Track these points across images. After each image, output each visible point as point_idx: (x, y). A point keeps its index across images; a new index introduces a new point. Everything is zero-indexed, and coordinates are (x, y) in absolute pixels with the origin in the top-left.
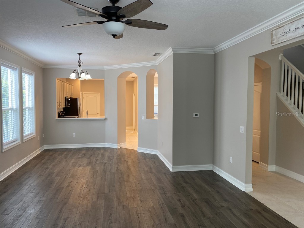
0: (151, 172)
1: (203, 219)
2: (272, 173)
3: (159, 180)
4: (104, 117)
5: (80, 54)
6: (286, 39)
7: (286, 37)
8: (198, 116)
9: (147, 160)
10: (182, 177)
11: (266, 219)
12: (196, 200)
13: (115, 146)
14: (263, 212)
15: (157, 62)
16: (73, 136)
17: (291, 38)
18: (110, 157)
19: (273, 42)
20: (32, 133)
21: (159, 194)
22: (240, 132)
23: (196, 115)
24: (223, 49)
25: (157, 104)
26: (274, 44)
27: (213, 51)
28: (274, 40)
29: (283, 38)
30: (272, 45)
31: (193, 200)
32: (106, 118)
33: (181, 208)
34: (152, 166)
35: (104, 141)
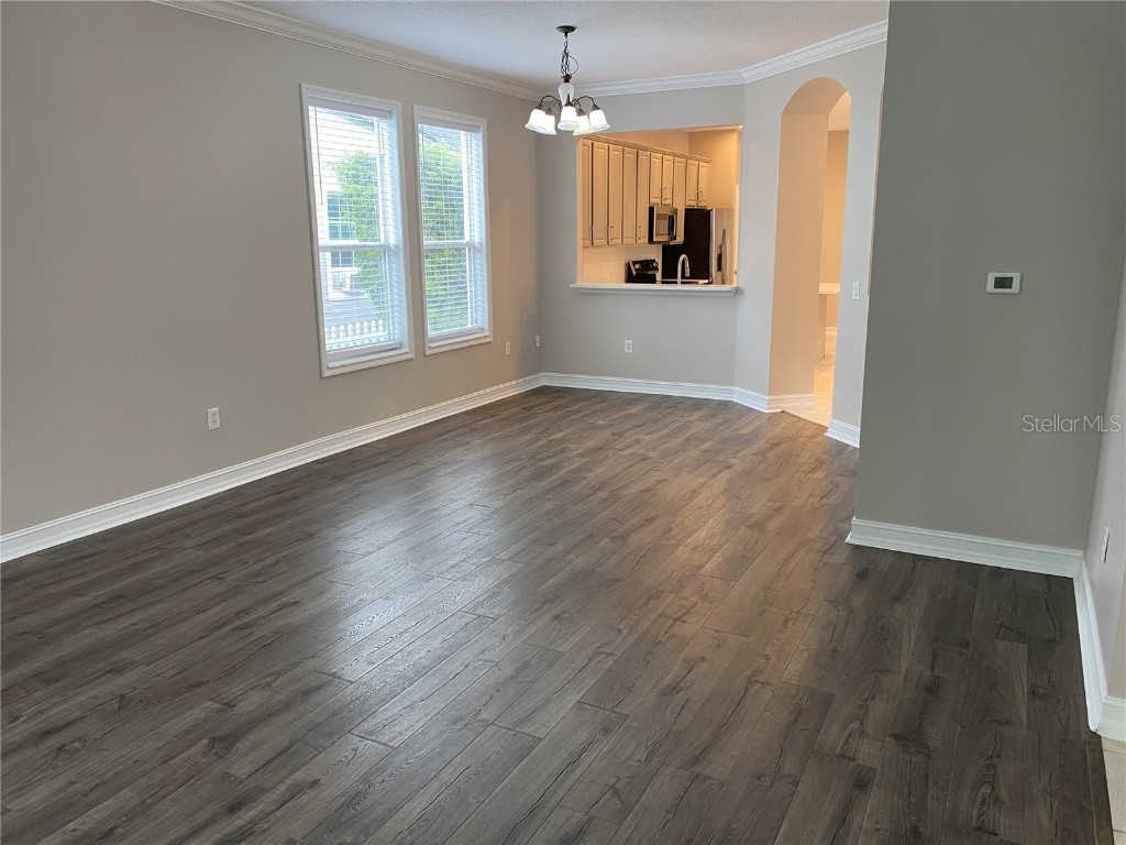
5: (567, 30)
8: (1016, 287)
16: (626, 351)
20: (482, 330)
23: (1002, 283)
32: (740, 286)
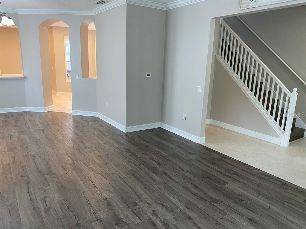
0: (105, 135)
1: (183, 173)
2: (209, 126)
3: (118, 142)
4: (21, 75)
6: (257, 5)
7: (257, 3)
8: (151, 76)
9: (91, 123)
10: (139, 137)
11: (229, 164)
12: (166, 156)
13: (42, 110)
14: (223, 159)
15: (94, 12)
17: (263, 5)
18: (44, 123)
19: (242, 6)
21: (130, 156)
22: (197, 91)
23: (148, 75)
24: (179, 6)
25: (70, 61)
26: (243, 9)
27: (165, 7)
28: (243, 5)
29: (253, 4)
30: (241, 9)
31: (164, 157)
32: (25, 76)
33: (159, 166)
34: (101, 129)
35: (25, 105)
